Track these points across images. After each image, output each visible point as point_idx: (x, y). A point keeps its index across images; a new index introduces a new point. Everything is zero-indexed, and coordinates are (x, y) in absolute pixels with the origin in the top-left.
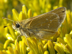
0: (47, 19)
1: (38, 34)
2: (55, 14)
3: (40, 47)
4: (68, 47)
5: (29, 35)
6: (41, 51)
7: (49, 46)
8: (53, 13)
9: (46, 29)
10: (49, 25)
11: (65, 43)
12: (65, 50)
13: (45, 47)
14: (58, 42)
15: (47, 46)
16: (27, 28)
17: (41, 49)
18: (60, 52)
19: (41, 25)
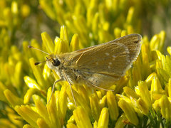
0: (107, 54)
1: (91, 79)
2: (121, 45)
3: (94, 102)
4: (141, 103)
5: (75, 79)
6: (95, 108)
7: (109, 101)
8: (118, 44)
9: (104, 70)
10: (110, 63)
11: (136, 97)
12: (136, 109)
13: (102, 102)
14: (125, 95)
15: (106, 100)
16: (72, 67)
17: (94, 105)
18: (128, 111)
19: (97, 63)
